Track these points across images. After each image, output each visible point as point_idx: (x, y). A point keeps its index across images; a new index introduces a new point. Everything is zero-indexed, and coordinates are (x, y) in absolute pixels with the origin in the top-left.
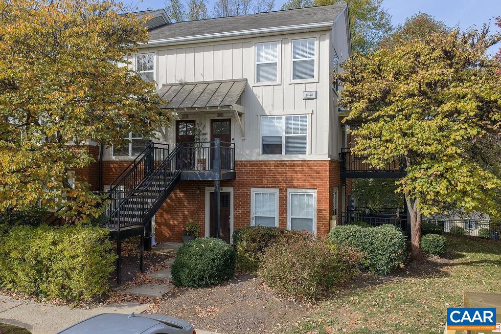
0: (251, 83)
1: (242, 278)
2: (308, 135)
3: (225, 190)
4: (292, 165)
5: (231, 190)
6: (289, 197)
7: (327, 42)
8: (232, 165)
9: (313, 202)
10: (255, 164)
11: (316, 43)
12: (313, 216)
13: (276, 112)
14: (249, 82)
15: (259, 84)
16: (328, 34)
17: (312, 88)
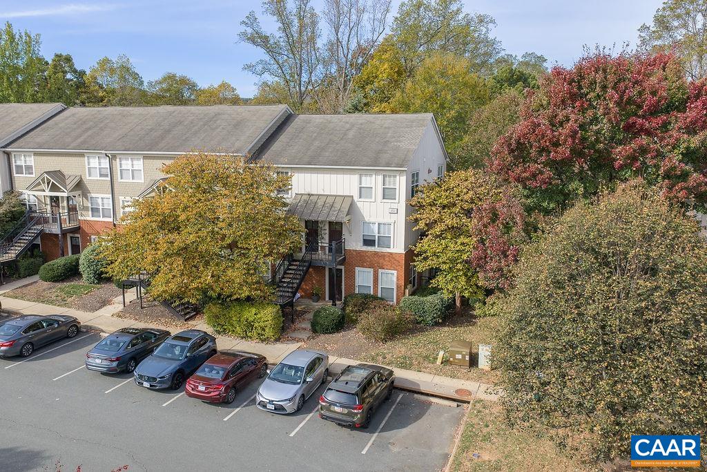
0: (356, 198)
1: (349, 328)
2: (392, 236)
3: (339, 267)
4: (383, 256)
5: (342, 267)
6: (380, 274)
7: (405, 177)
8: (343, 252)
9: (395, 279)
10: (359, 253)
11: (398, 177)
12: (395, 287)
13: (372, 220)
14: (354, 198)
15: (360, 200)
16: (405, 173)
17: (395, 206)
